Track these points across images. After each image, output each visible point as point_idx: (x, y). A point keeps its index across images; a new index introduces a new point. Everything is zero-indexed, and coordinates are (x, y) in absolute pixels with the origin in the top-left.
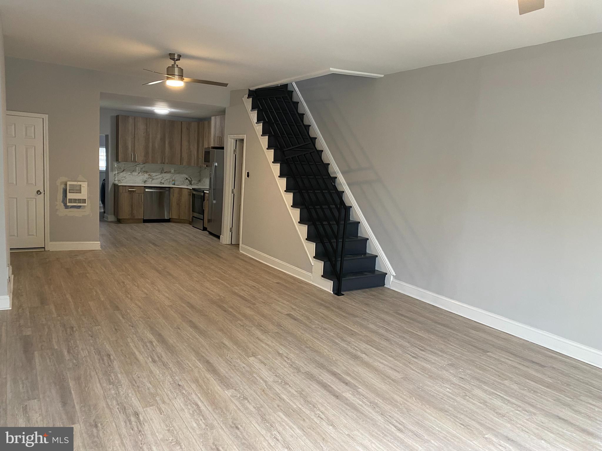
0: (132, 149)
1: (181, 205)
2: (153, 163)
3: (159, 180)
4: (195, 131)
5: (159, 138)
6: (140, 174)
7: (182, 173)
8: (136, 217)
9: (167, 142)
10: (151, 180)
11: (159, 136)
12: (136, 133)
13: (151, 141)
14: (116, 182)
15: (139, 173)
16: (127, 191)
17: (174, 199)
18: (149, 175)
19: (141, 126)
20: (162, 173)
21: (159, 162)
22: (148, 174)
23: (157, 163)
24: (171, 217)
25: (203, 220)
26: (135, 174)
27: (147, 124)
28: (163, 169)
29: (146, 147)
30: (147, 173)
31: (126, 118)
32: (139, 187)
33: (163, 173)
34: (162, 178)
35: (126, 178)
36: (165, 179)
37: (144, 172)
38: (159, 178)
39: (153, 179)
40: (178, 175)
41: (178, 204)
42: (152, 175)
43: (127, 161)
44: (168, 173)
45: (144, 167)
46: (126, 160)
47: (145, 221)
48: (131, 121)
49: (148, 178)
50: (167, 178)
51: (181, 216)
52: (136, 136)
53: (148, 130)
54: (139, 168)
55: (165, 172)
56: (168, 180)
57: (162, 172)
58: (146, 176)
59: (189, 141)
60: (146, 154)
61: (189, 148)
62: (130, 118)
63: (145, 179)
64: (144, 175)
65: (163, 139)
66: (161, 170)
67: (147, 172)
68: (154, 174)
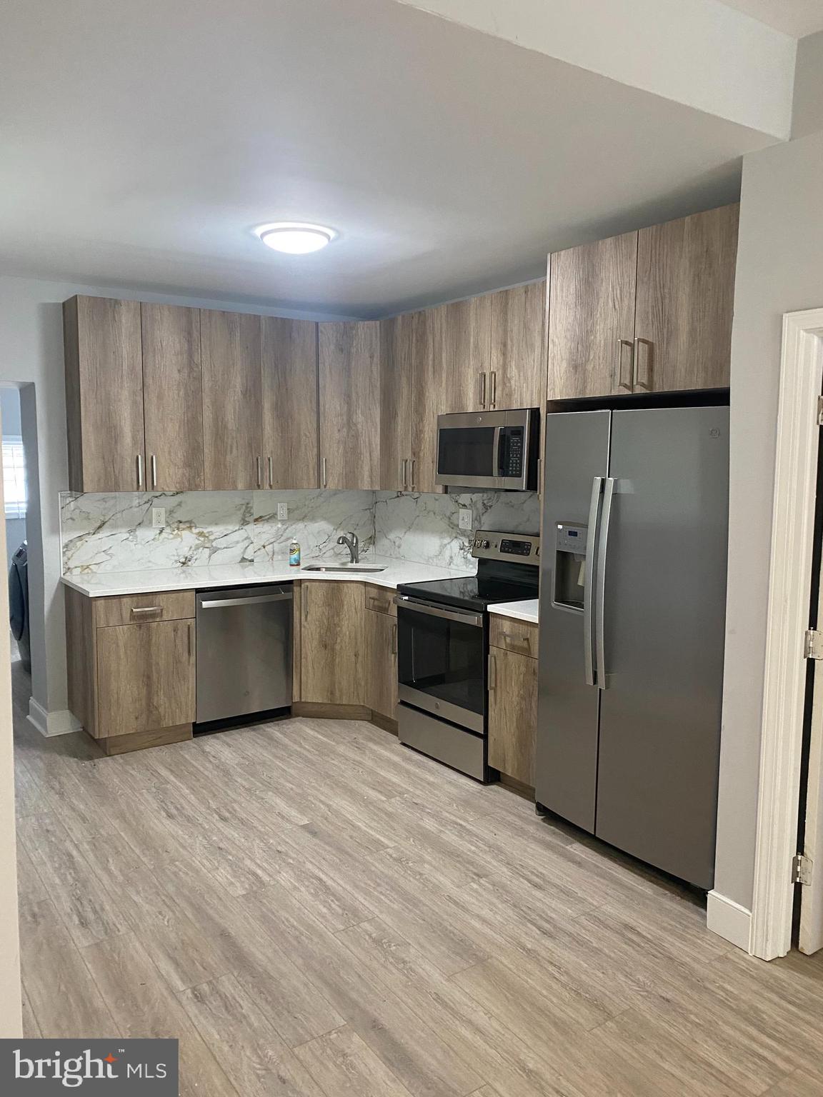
0: (134, 438)
1: (338, 647)
2: (218, 487)
3: (237, 552)
4: (372, 357)
5: (239, 389)
6: (164, 535)
7: (313, 519)
8: (167, 723)
9: (267, 406)
10: (207, 551)
11: (238, 382)
12: (149, 370)
13: (207, 401)
14: (76, 580)
15: (161, 532)
16: (127, 615)
17: (308, 626)
18: (201, 534)
19: (168, 339)
20: (244, 522)
21: (240, 486)
22: (194, 530)
23: (235, 488)
24: (296, 699)
25: (485, 737)
26: (145, 534)
27: (190, 334)
28: (248, 509)
29: (192, 426)
30: (190, 527)
31: (106, 308)
32: (174, 595)
33: (248, 523)
34: (246, 542)
35: (111, 556)
36: (256, 545)
37: (182, 526)
38: (238, 542)
39: (215, 550)
40: (301, 525)
41: (325, 646)
42: (210, 532)
43: (116, 488)
44: (267, 520)
45: (180, 504)
46: (111, 484)
47: (201, 729)
48: (126, 320)
49: (197, 548)
50: (265, 538)
51: (337, 694)
52: (149, 381)
53: (197, 359)
54: (163, 510)
55: (256, 520)
56: (269, 548)
57: (247, 517)
58: (188, 538)
59: (349, 396)
60: (194, 453)
61: (350, 423)
62: (123, 308)
63: (185, 551)
64: (180, 536)
65: (252, 394)
66: (242, 511)
67: (190, 524)
68: (217, 530)
